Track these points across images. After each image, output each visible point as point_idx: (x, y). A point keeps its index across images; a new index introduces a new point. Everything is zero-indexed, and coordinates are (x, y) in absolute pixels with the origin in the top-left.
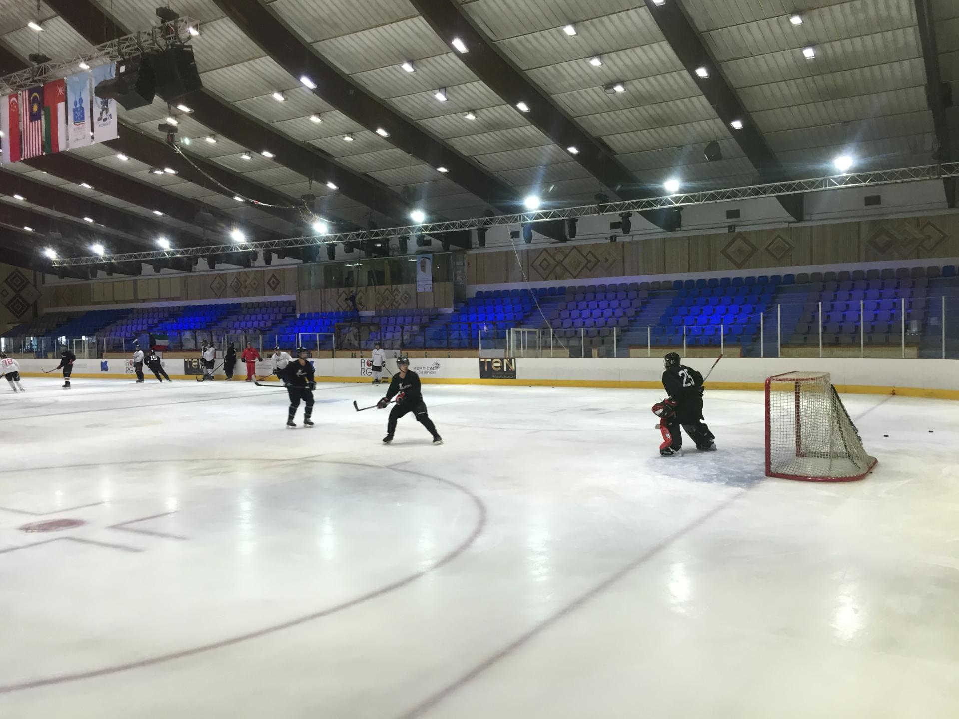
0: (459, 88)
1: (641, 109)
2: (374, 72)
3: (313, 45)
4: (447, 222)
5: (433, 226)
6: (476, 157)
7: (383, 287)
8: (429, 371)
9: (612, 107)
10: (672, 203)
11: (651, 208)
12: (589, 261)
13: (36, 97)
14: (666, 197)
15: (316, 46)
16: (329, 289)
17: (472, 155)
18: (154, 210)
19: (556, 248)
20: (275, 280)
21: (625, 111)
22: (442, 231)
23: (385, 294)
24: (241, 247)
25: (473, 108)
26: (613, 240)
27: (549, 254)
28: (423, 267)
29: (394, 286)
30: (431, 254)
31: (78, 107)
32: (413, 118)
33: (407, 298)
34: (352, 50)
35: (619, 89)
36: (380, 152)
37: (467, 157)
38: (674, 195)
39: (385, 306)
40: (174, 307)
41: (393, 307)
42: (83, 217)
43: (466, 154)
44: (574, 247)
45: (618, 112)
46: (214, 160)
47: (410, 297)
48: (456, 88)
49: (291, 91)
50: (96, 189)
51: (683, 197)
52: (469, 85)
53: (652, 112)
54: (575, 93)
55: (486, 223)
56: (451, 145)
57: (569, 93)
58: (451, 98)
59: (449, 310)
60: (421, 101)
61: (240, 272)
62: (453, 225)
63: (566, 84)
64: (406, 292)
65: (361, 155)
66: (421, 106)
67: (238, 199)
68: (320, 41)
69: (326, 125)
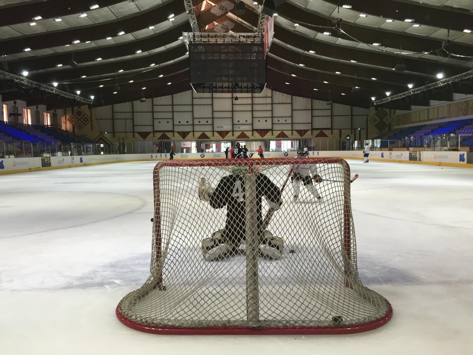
24: (442, 82)
40: (443, 123)
50: (360, 62)
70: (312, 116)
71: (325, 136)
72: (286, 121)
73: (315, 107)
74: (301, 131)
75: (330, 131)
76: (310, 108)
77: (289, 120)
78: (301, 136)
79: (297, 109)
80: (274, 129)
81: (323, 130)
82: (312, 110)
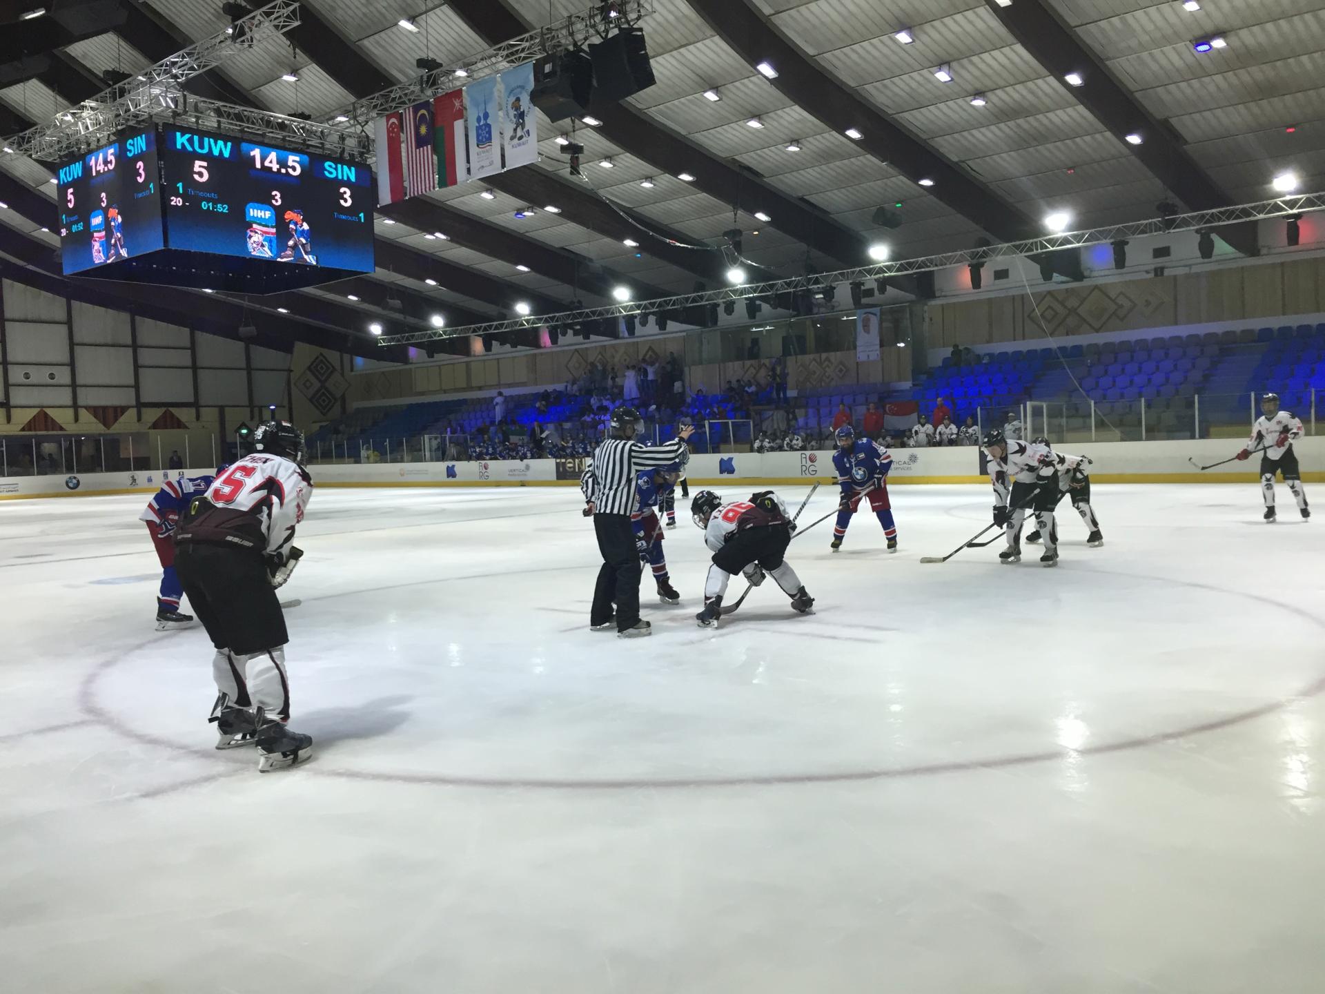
0: (971, 62)
1: (1241, 72)
2: (852, 49)
3: (772, 18)
4: (923, 258)
5: (901, 265)
6: (970, 163)
7: (812, 356)
8: (901, 466)
9: (1198, 72)
10: (1283, 209)
11: (1248, 219)
12: (1121, 306)
13: (423, 115)
14: (1272, 202)
15: (775, 19)
16: (731, 363)
17: (963, 159)
18: (518, 264)
19: (1067, 290)
20: (653, 356)
21: (1218, 78)
22: (915, 271)
23: (811, 367)
24: (625, 308)
25: (984, 90)
26: (1159, 273)
27: (1057, 300)
28: (866, 326)
29: (824, 355)
30: (879, 308)
31: (482, 123)
32: (890, 112)
33: (843, 370)
34: (826, 20)
35: (1218, 43)
36: (831, 165)
37: (956, 163)
38: (1288, 198)
39: (810, 383)
40: (519, 396)
41: (823, 384)
42: (424, 280)
43: (955, 159)
44: (1096, 287)
45: (1207, 80)
46: (602, 192)
47: (848, 370)
48: (965, 61)
49: (728, 86)
50: (451, 241)
51: (1301, 199)
52: (985, 56)
53: (1259, 76)
54: (1145, 55)
55: (982, 257)
56: (937, 147)
57: (1134, 56)
58: (956, 79)
59: (907, 385)
60: (908, 85)
61: (605, 346)
62: (931, 261)
63: (1133, 43)
64: (841, 363)
65: (801, 172)
66: (907, 94)
67: (629, 243)
68: (781, 12)
69: (764, 131)
70: (137, 367)
71: (179, 424)
72: (52, 376)
73: (143, 338)
74: (105, 408)
75: (193, 410)
76: (129, 342)
77: (63, 376)
78: (105, 425)
79: (86, 340)
80: (13, 402)
81: (171, 409)
82: (135, 346)
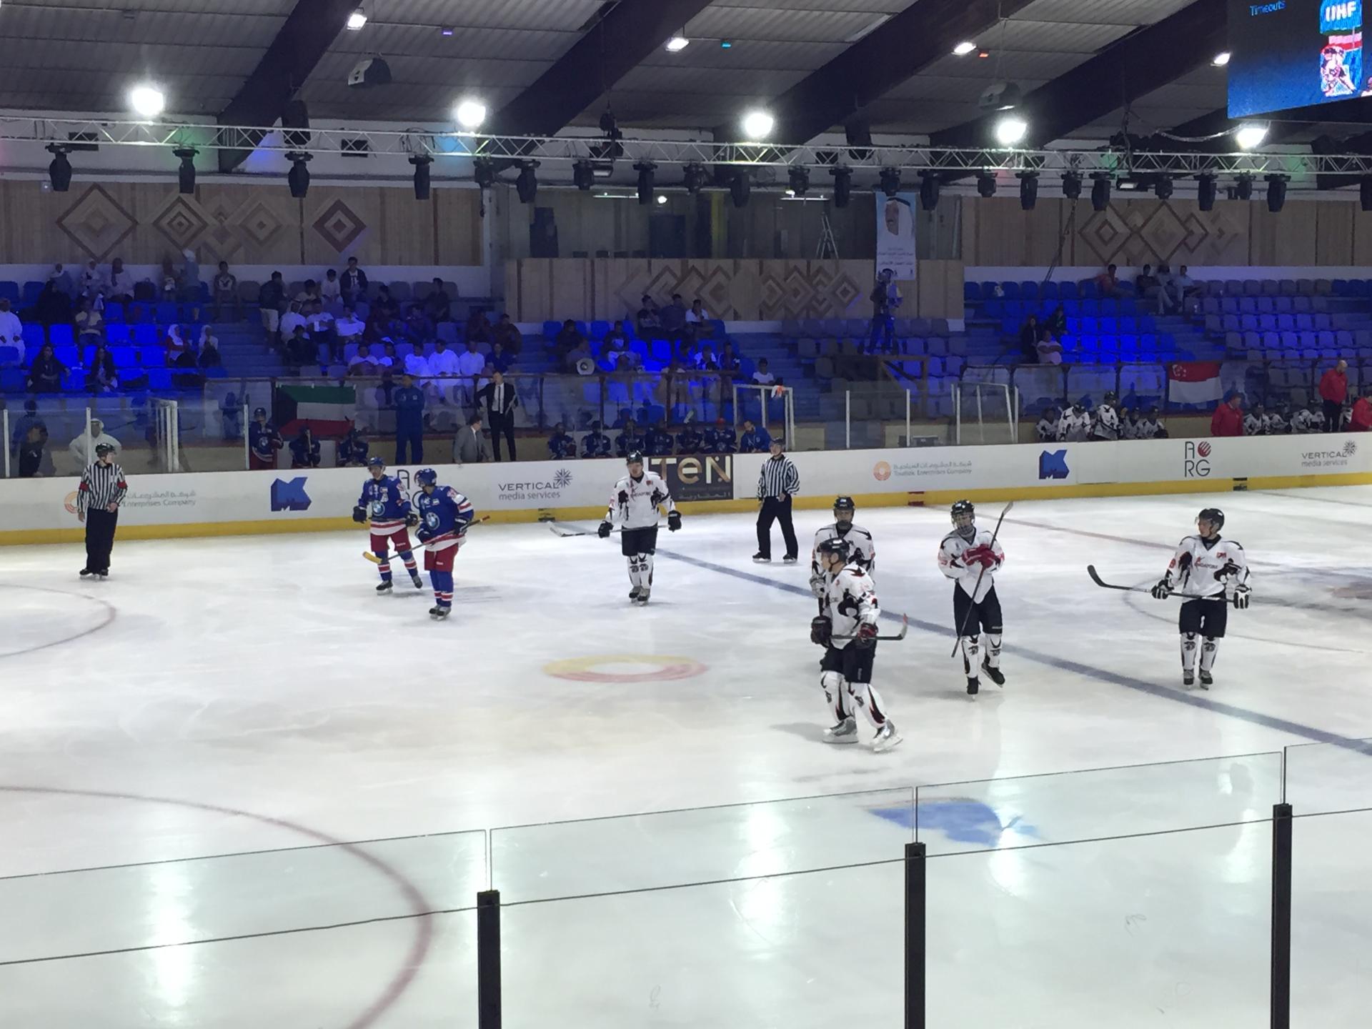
8: (1334, 459)
12: (1191, 233)
23: (788, 281)
27: (1117, 214)
28: (892, 221)
30: (914, 195)
33: (848, 292)
41: (811, 312)
44: (1164, 202)
47: (857, 291)
59: (959, 324)
61: (196, 185)
64: (846, 279)
